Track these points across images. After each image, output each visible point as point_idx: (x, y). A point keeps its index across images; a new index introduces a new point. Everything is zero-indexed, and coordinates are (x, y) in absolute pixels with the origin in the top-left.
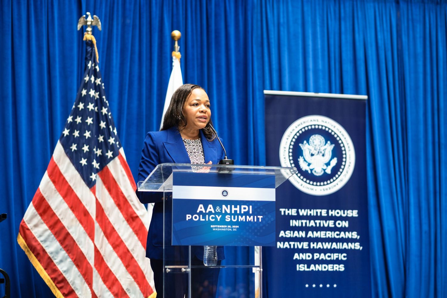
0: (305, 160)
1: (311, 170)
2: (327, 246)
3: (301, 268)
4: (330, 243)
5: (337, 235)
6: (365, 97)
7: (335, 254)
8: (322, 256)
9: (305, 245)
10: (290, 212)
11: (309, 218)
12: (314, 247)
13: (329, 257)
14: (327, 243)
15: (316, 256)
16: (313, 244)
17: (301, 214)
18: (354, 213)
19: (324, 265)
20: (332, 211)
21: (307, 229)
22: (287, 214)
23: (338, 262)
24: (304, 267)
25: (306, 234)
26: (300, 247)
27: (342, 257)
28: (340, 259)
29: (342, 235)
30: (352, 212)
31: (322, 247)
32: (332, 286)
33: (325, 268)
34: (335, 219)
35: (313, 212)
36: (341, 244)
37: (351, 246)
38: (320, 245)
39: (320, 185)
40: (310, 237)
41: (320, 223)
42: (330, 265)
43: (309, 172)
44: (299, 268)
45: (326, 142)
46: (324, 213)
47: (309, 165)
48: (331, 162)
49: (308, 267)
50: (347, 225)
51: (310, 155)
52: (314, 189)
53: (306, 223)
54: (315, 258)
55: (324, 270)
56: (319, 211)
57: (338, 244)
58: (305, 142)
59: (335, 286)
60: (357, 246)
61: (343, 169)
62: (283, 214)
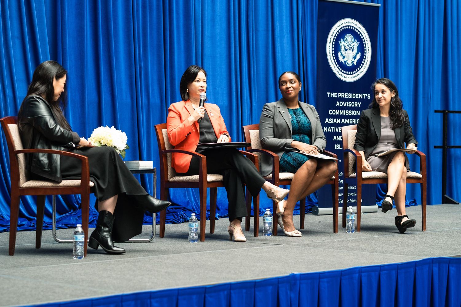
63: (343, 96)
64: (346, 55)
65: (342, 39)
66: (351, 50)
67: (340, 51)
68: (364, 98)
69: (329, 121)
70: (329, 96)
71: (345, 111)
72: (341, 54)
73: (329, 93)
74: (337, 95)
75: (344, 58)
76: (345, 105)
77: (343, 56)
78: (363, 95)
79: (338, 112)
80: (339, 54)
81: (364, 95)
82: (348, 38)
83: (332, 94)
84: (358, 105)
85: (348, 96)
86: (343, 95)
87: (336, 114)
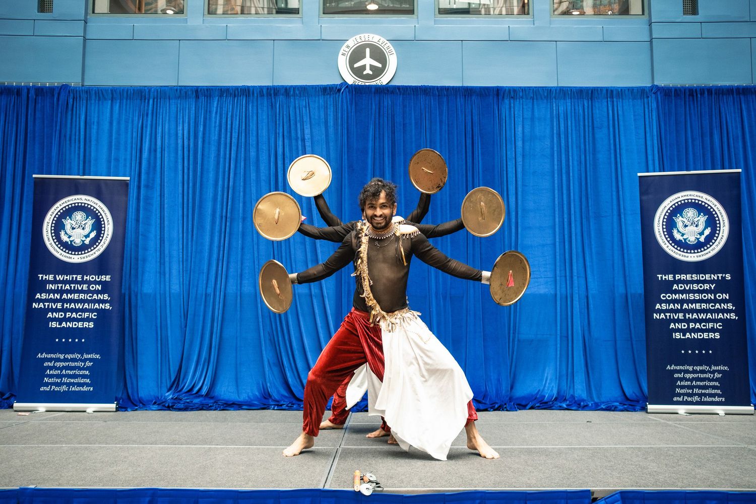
0: (66, 233)
1: (71, 241)
2: (79, 306)
3: (54, 325)
4: (82, 304)
5: (90, 297)
6: (128, 178)
7: (86, 314)
8: (74, 315)
9: (59, 305)
10: (47, 277)
11: (65, 282)
12: (67, 307)
13: (80, 315)
14: (79, 304)
15: (68, 315)
16: (67, 304)
17: (58, 279)
18: (108, 278)
19: (74, 323)
20: (87, 276)
21: (61, 292)
22: (44, 279)
23: (88, 320)
24: (56, 324)
25: (61, 296)
26: (54, 307)
27: (93, 316)
28: (90, 317)
29: (95, 296)
30: (106, 277)
31: (74, 308)
32: (80, 340)
33: (75, 325)
34: (89, 283)
35: (68, 278)
36: (93, 304)
37: (102, 306)
38: (73, 305)
39: (78, 254)
40: (64, 298)
41: (74, 287)
42: (80, 323)
43: (69, 243)
44: (51, 325)
45: (87, 218)
46: (79, 278)
47: (70, 237)
48: (90, 235)
49: (60, 324)
50: (100, 289)
51: (71, 230)
52: (72, 258)
53: (62, 287)
54: (67, 316)
55: (74, 326)
56: (75, 276)
57: (90, 304)
58: (68, 218)
59: (83, 340)
60: (108, 306)
61: (101, 240)
62: (40, 279)
63: (685, 278)
64: (686, 232)
65: (678, 215)
66: (695, 225)
67: (676, 227)
68: (720, 279)
69: (661, 307)
70: (660, 279)
71: (687, 295)
72: (678, 231)
73: (659, 276)
74: (674, 277)
75: (683, 235)
76: (687, 288)
77: (681, 233)
78: (718, 275)
79: (674, 296)
80: (675, 232)
81: (720, 275)
82: (688, 213)
83: (665, 276)
84: (710, 287)
85: (692, 277)
86: (683, 276)
87: (673, 298)
